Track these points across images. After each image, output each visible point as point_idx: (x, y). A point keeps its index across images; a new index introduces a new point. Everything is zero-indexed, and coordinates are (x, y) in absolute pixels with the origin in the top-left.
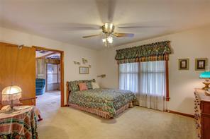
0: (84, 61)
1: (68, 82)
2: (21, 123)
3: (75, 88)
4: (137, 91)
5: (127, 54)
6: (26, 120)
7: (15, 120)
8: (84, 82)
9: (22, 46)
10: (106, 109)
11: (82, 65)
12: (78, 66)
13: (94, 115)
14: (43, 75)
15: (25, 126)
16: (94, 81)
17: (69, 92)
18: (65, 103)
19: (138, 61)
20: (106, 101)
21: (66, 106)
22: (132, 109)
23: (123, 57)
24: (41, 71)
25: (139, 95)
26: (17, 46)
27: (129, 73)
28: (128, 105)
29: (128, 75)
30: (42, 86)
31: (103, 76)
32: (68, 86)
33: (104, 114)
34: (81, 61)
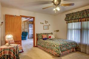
0: (46, 22)
1: (37, 34)
2: (12, 51)
3: (40, 37)
4: (79, 41)
5: (73, 17)
6: (14, 50)
7: (10, 49)
8: (45, 34)
9: (16, 16)
10: (55, 50)
11: (45, 24)
12: (43, 25)
13: (49, 53)
14: (27, 30)
15: (13, 53)
16: (52, 34)
17: (37, 39)
18: (36, 45)
19: (81, 21)
20: (56, 46)
21: (36, 47)
22: (74, 53)
23: (70, 19)
24: (26, 28)
25: (80, 44)
26: (13, 16)
27: (74, 29)
28: (72, 50)
29: (73, 31)
30: (26, 36)
31: (58, 31)
32: (37, 36)
33: (55, 53)
34: (44, 22)
